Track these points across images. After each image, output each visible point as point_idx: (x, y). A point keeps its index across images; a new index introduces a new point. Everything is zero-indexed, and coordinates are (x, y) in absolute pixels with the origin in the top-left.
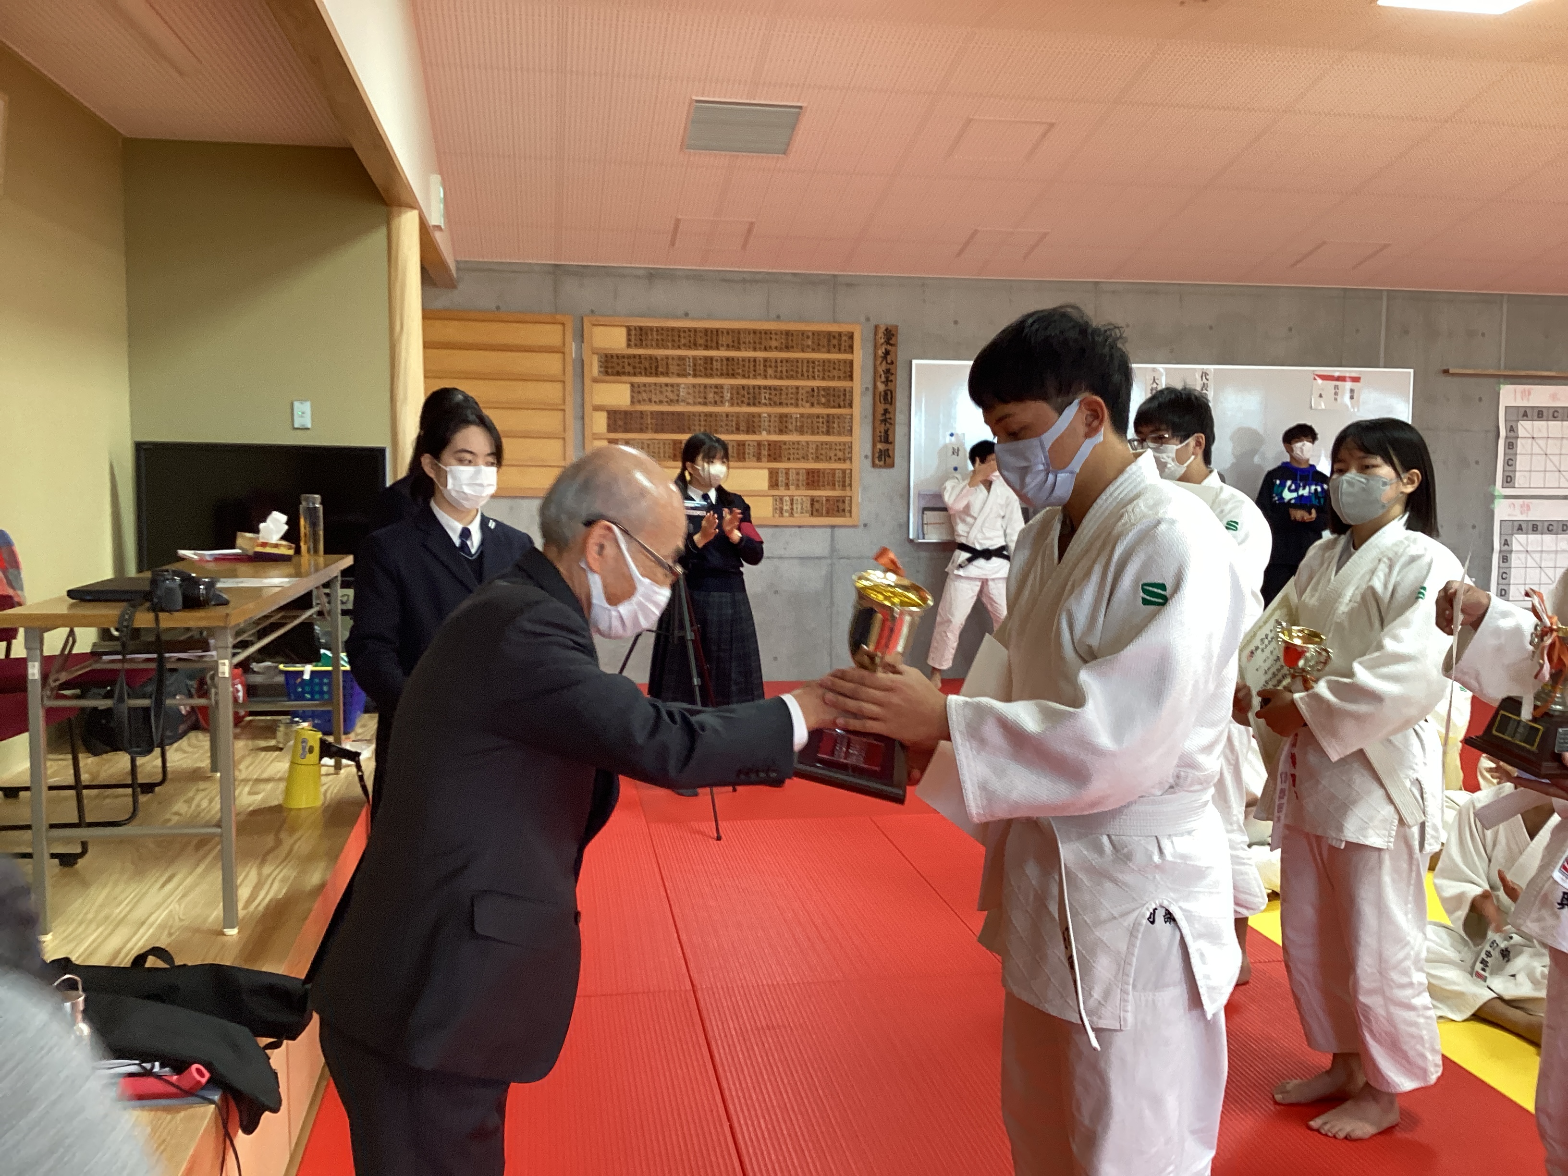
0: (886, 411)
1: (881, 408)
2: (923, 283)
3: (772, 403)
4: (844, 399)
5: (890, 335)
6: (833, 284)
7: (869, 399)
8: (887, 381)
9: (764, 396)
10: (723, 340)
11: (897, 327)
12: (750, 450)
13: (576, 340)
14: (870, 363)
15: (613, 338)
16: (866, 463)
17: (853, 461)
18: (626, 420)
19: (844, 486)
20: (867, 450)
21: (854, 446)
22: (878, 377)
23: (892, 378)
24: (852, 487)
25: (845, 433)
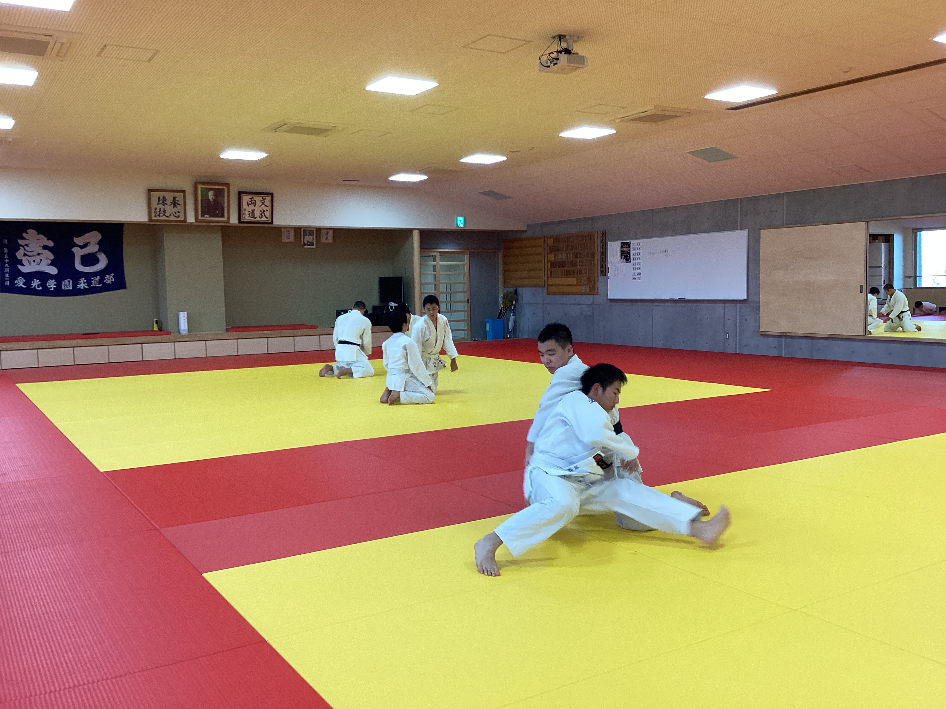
0: (603, 258)
1: (602, 256)
2: (611, 215)
3: (580, 257)
4: (593, 255)
5: (604, 234)
6: (592, 219)
7: (599, 255)
8: (603, 249)
9: (578, 255)
10: (571, 239)
11: (605, 231)
12: (576, 272)
13: (544, 243)
14: (599, 243)
15: (551, 242)
16: (599, 275)
17: (596, 274)
18: (554, 264)
19: (594, 282)
20: (599, 271)
21: (596, 269)
22: (601, 247)
23: (604, 247)
24: (596, 282)
25: (594, 265)
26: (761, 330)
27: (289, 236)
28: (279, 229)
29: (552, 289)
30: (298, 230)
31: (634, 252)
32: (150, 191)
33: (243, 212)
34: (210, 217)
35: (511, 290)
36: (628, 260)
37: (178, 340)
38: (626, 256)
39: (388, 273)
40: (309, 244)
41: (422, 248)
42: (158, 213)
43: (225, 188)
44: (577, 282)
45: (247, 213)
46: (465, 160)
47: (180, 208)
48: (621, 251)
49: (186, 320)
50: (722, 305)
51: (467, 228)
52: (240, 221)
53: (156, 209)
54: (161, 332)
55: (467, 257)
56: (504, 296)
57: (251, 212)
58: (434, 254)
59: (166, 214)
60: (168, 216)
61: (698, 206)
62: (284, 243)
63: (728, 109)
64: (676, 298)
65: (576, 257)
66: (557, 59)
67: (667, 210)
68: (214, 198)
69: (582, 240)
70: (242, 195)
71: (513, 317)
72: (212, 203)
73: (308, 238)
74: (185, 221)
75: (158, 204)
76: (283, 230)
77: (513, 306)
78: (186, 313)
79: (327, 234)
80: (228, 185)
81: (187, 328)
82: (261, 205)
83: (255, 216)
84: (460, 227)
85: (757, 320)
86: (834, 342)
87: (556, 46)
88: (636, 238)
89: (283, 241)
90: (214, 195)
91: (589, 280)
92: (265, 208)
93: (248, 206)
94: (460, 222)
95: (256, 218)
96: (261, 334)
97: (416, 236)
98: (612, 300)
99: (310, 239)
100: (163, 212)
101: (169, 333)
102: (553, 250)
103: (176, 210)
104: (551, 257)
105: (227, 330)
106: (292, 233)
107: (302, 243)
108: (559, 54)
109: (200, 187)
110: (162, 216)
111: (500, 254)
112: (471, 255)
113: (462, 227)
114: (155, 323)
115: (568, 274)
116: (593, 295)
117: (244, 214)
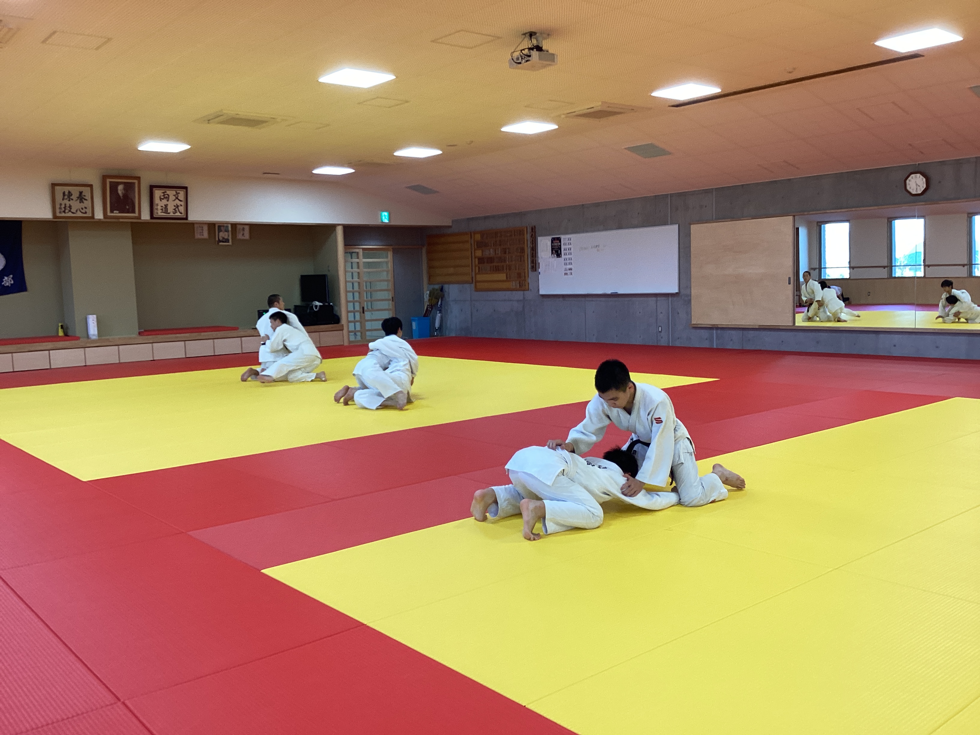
0: (533, 253)
2: (540, 211)
3: (509, 253)
4: (523, 250)
5: (533, 229)
6: (521, 215)
7: (529, 250)
8: (533, 243)
9: (507, 250)
10: (499, 235)
11: (535, 227)
12: (505, 268)
13: (471, 238)
14: (529, 238)
15: (478, 237)
16: (530, 270)
17: (526, 270)
18: (481, 260)
19: (525, 277)
20: (530, 266)
21: (526, 264)
22: (531, 242)
23: (534, 242)
24: (527, 278)
25: (524, 261)
26: (693, 323)
27: (203, 232)
28: (193, 224)
29: (479, 285)
30: (212, 226)
31: (566, 247)
32: (53, 185)
33: (155, 207)
34: (120, 213)
35: (437, 287)
36: (559, 255)
37: (88, 345)
38: (557, 252)
39: (310, 270)
40: (224, 240)
41: (347, 244)
42: (63, 209)
43: (136, 181)
44: (507, 278)
45: (159, 207)
46: (398, 153)
47: (88, 203)
48: (552, 246)
49: (96, 323)
50: (654, 299)
51: (392, 224)
52: (152, 217)
53: (61, 204)
54: (67, 338)
55: (390, 254)
56: (430, 293)
57: (164, 206)
58: (357, 250)
59: (72, 210)
60: (75, 212)
61: (629, 201)
62: (199, 239)
63: (669, 106)
64: (609, 292)
65: (505, 253)
66: (530, 56)
67: (597, 205)
68: (123, 192)
69: (511, 236)
70: (154, 189)
71: (439, 315)
72: (122, 198)
73: (223, 235)
74: (93, 217)
75: (63, 199)
76: (196, 226)
77: (439, 303)
78: (95, 316)
79: (243, 229)
80: (138, 178)
81: (96, 333)
82: (174, 200)
83: (169, 212)
84: (385, 223)
85: (689, 313)
86: (764, 333)
87: (526, 43)
88: (566, 233)
89: (196, 237)
90: (124, 189)
91: (519, 275)
92: (179, 203)
93: (161, 201)
94: (385, 217)
95: (169, 213)
96: (177, 337)
97: (340, 232)
98: (543, 296)
99: (225, 235)
100: (69, 209)
101: (77, 338)
102: (480, 245)
103: (82, 205)
104: (479, 253)
105: (140, 333)
106: (206, 228)
107: (217, 239)
108: (531, 51)
109: (108, 181)
110: (68, 213)
111: (424, 250)
112: (395, 251)
113: (387, 223)
114: (60, 328)
115: (497, 270)
116: (524, 290)
117: (157, 209)
